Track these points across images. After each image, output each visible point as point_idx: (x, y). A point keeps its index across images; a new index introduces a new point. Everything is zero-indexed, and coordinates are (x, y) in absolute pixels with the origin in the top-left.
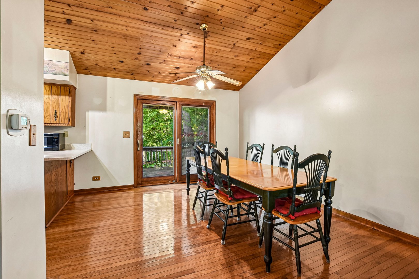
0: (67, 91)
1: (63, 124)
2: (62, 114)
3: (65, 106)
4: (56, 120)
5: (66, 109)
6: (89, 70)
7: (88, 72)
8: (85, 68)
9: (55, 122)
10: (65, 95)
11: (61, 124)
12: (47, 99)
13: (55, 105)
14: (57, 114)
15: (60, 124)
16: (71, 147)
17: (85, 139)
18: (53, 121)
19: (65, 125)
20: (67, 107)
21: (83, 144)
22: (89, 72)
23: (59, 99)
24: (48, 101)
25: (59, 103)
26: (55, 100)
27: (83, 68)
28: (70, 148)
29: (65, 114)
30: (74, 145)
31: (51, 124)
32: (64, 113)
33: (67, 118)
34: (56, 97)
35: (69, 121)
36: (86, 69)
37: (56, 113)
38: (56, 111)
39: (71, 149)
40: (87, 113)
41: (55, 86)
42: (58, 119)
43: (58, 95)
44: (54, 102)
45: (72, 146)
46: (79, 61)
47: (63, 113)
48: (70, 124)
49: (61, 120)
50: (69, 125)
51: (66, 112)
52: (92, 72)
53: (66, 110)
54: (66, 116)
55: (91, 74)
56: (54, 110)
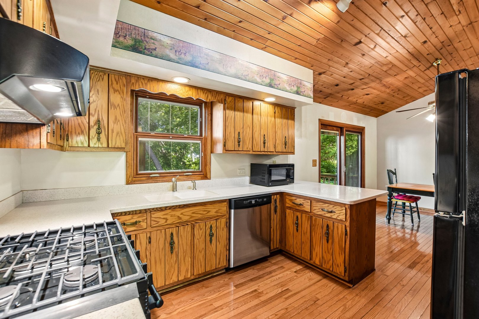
0: (293, 115)
1: (290, 152)
3: (291, 132)
4: (285, 148)
10: (291, 119)
12: (280, 123)
13: (285, 131)
15: (288, 152)
20: (293, 133)
23: (287, 123)
24: (280, 126)
25: (287, 128)
26: (285, 125)
29: (292, 141)
31: (282, 152)
34: (285, 121)
35: (294, 149)
37: (286, 140)
38: (286, 137)
41: (285, 109)
42: (287, 147)
43: (286, 119)
44: (284, 127)
47: (290, 140)
50: (293, 153)
51: (292, 139)
53: (292, 137)
54: (292, 144)
56: (284, 137)
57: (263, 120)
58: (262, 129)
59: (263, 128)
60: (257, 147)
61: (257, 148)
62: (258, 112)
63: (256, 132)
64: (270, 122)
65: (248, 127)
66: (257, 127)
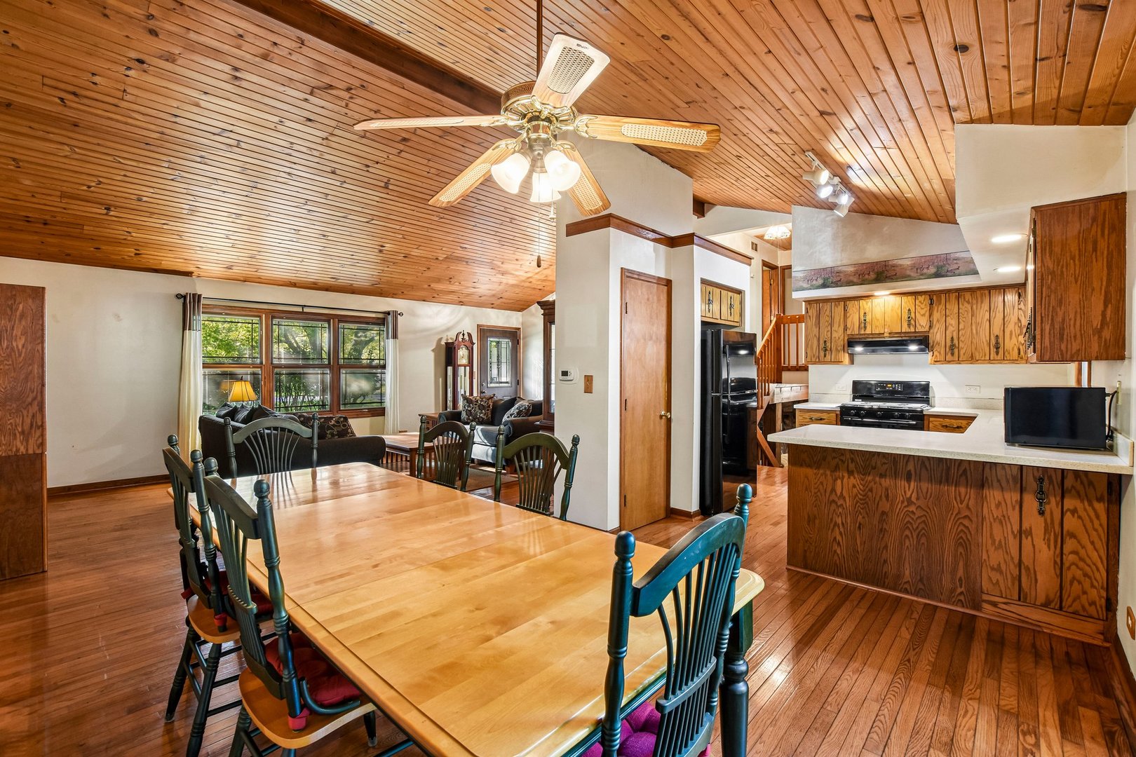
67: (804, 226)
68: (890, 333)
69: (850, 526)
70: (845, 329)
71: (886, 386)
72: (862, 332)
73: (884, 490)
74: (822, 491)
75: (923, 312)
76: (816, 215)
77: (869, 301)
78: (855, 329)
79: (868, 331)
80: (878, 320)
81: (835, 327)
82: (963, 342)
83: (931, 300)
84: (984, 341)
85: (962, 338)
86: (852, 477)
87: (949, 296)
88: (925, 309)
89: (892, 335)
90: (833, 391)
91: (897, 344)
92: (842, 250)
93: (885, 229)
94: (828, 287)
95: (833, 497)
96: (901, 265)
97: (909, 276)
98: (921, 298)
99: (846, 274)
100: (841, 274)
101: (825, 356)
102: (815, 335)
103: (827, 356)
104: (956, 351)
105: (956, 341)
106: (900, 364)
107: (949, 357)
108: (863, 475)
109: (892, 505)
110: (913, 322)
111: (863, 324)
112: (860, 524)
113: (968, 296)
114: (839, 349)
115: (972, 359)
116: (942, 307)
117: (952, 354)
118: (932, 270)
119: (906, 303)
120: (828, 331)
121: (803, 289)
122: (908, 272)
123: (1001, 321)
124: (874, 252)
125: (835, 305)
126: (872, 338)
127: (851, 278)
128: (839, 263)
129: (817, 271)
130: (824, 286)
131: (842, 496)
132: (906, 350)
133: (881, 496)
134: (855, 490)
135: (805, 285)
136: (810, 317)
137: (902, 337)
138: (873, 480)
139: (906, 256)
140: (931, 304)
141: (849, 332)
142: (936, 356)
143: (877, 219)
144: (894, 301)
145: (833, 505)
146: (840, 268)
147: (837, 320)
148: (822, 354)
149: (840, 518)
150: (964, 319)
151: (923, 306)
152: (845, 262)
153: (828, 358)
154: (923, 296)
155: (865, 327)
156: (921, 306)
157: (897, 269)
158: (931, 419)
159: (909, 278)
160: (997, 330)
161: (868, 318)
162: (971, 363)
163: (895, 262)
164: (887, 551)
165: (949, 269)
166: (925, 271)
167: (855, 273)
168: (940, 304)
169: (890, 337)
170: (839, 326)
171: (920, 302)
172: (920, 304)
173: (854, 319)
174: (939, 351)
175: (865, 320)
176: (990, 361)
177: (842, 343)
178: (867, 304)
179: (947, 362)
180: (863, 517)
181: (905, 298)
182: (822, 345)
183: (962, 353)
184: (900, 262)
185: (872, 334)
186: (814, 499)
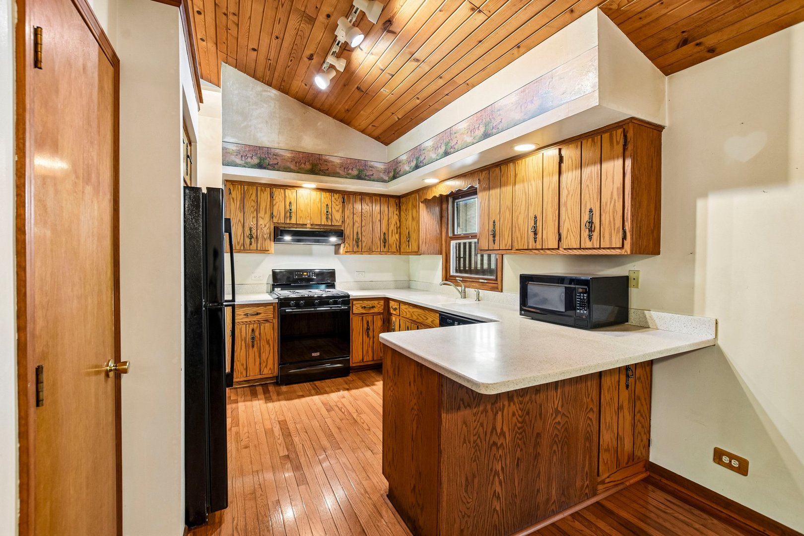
0: (618, 143)
1: (608, 248)
2: (606, 219)
3: (612, 193)
4: (590, 237)
5: (615, 203)
6: (694, 40)
7: (698, 49)
8: (677, 41)
9: (589, 244)
10: (612, 158)
11: (604, 248)
12: (573, 180)
13: (590, 194)
14: (594, 221)
15: (600, 248)
16: (647, 322)
17: (691, 301)
18: (585, 242)
19: (613, 252)
20: (618, 195)
21: (684, 318)
22: (702, 48)
23: (597, 174)
24: (576, 186)
25: (598, 185)
26: (588, 181)
27: (672, 44)
28: (642, 324)
29: (614, 216)
30: (654, 316)
31: (580, 249)
32: (611, 213)
33: (618, 228)
34: (591, 170)
35: (624, 238)
36: (685, 42)
37: (591, 217)
38: (591, 211)
39: (643, 326)
40: (700, 204)
41: (590, 140)
42: (595, 235)
43: (595, 163)
44: (588, 186)
45: (647, 316)
46: (644, 26)
47: (607, 216)
48: (625, 246)
49: (604, 237)
50: (623, 250)
51: (614, 211)
52: (710, 41)
53: (614, 205)
54: (614, 224)
55: (713, 52)
56: (588, 210)
57: (534, 189)
58: (531, 205)
59: (533, 205)
60: (521, 242)
61: (521, 244)
62: (523, 177)
63: (520, 216)
64: (549, 188)
65: (507, 210)
66: (521, 205)
67: (236, 92)
68: (312, 225)
69: (510, 467)
70: (272, 216)
71: (302, 275)
72: (288, 221)
73: (538, 407)
74: (482, 436)
75: (337, 208)
76: (251, 85)
77: (294, 191)
78: (281, 218)
79: (293, 221)
80: (302, 211)
81: (261, 214)
82: (364, 236)
83: (344, 198)
84: (377, 236)
85: (364, 234)
86: (512, 404)
87: (355, 197)
88: (339, 206)
89: (313, 227)
90: (249, 281)
91: (318, 234)
92: (279, 132)
93: (319, 124)
94: (265, 168)
95: (495, 438)
96: (332, 162)
97: (339, 173)
98: (336, 196)
99: (284, 159)
100: (278, 158)
101: (251, 244)
102: (239, 220)
103: (253, 243)
104: (360, 243)
105: (360, 235)
106: (310, 254)
107: (355, 249)
108: (522, 397)
109: (544, 423)
110: (330, 216)
111: (289, 213)
112: (518, 459)
113: (367, 198)
114: (265, 236)
115: (370, 251)
116: (350, 206)
117: (358, 246)
118: (355, 172)
119: (325, 198)
120: (253, 217)
121: (236, 165)
122: (338, 170)
123: (387, 222)
124: (310, 143)
125: (261, 190)
126: (296, 228)
127: (289, 164)
128: (276, 146)
129: (252, 148)
130: (260, 166)
131: (503, 433)
132: (326, 242)
133: (536, 417)
134: (514, 419)
135: (238, 161)
136: (233, 199)
137: (320, 229)
138: (530, 399)
139: (335, 155)
140: (343, 202)
141: (275, 220)
142: (347, 247)
143: (312, 112)
144: (316, 195)
145: (494, 448)
146: (277, 151)
147: (263, 206)
148: (248, 241)
149: (500, 463)
150: (365, 218)
151: (337, 203)
152: (282, 146)
153: (254, 246)
154: (338, 194)
155: (291, 217)
156: (336, 202)
157: (329, 165)
158: (354, 302)
159: (337, 175)
160: (384, 230)
161: (294, 208)
162: (369, 254)
163: (327, 157)
164: (539, 478)
165: (367, 174)
166: (350, 171)
167: (293, 160)
168: (350, 203)
169: (311, 228)
170: (266, 213)
171: (335, 199)
172: (335, 201)
173: (280, 208)
174: (350, 241)
175: (291, 210)
176: (380, 253)
177: (268, 231)
178: (292, 194)
179: (355, 253)
180: (521, 450)
181: (324, 194)
182: (247, 232)
183: (364, 245)
184: (331, 159)
185: (296, 224)
186: (473, 450)
